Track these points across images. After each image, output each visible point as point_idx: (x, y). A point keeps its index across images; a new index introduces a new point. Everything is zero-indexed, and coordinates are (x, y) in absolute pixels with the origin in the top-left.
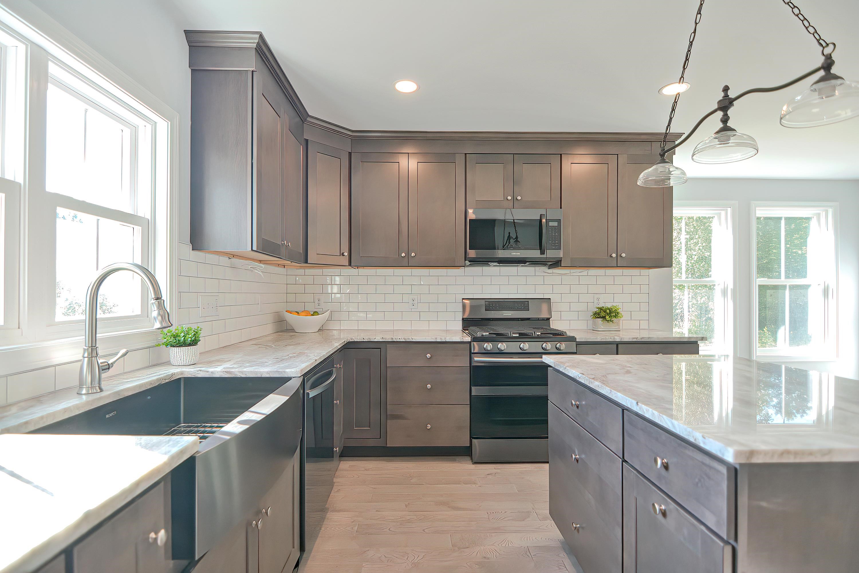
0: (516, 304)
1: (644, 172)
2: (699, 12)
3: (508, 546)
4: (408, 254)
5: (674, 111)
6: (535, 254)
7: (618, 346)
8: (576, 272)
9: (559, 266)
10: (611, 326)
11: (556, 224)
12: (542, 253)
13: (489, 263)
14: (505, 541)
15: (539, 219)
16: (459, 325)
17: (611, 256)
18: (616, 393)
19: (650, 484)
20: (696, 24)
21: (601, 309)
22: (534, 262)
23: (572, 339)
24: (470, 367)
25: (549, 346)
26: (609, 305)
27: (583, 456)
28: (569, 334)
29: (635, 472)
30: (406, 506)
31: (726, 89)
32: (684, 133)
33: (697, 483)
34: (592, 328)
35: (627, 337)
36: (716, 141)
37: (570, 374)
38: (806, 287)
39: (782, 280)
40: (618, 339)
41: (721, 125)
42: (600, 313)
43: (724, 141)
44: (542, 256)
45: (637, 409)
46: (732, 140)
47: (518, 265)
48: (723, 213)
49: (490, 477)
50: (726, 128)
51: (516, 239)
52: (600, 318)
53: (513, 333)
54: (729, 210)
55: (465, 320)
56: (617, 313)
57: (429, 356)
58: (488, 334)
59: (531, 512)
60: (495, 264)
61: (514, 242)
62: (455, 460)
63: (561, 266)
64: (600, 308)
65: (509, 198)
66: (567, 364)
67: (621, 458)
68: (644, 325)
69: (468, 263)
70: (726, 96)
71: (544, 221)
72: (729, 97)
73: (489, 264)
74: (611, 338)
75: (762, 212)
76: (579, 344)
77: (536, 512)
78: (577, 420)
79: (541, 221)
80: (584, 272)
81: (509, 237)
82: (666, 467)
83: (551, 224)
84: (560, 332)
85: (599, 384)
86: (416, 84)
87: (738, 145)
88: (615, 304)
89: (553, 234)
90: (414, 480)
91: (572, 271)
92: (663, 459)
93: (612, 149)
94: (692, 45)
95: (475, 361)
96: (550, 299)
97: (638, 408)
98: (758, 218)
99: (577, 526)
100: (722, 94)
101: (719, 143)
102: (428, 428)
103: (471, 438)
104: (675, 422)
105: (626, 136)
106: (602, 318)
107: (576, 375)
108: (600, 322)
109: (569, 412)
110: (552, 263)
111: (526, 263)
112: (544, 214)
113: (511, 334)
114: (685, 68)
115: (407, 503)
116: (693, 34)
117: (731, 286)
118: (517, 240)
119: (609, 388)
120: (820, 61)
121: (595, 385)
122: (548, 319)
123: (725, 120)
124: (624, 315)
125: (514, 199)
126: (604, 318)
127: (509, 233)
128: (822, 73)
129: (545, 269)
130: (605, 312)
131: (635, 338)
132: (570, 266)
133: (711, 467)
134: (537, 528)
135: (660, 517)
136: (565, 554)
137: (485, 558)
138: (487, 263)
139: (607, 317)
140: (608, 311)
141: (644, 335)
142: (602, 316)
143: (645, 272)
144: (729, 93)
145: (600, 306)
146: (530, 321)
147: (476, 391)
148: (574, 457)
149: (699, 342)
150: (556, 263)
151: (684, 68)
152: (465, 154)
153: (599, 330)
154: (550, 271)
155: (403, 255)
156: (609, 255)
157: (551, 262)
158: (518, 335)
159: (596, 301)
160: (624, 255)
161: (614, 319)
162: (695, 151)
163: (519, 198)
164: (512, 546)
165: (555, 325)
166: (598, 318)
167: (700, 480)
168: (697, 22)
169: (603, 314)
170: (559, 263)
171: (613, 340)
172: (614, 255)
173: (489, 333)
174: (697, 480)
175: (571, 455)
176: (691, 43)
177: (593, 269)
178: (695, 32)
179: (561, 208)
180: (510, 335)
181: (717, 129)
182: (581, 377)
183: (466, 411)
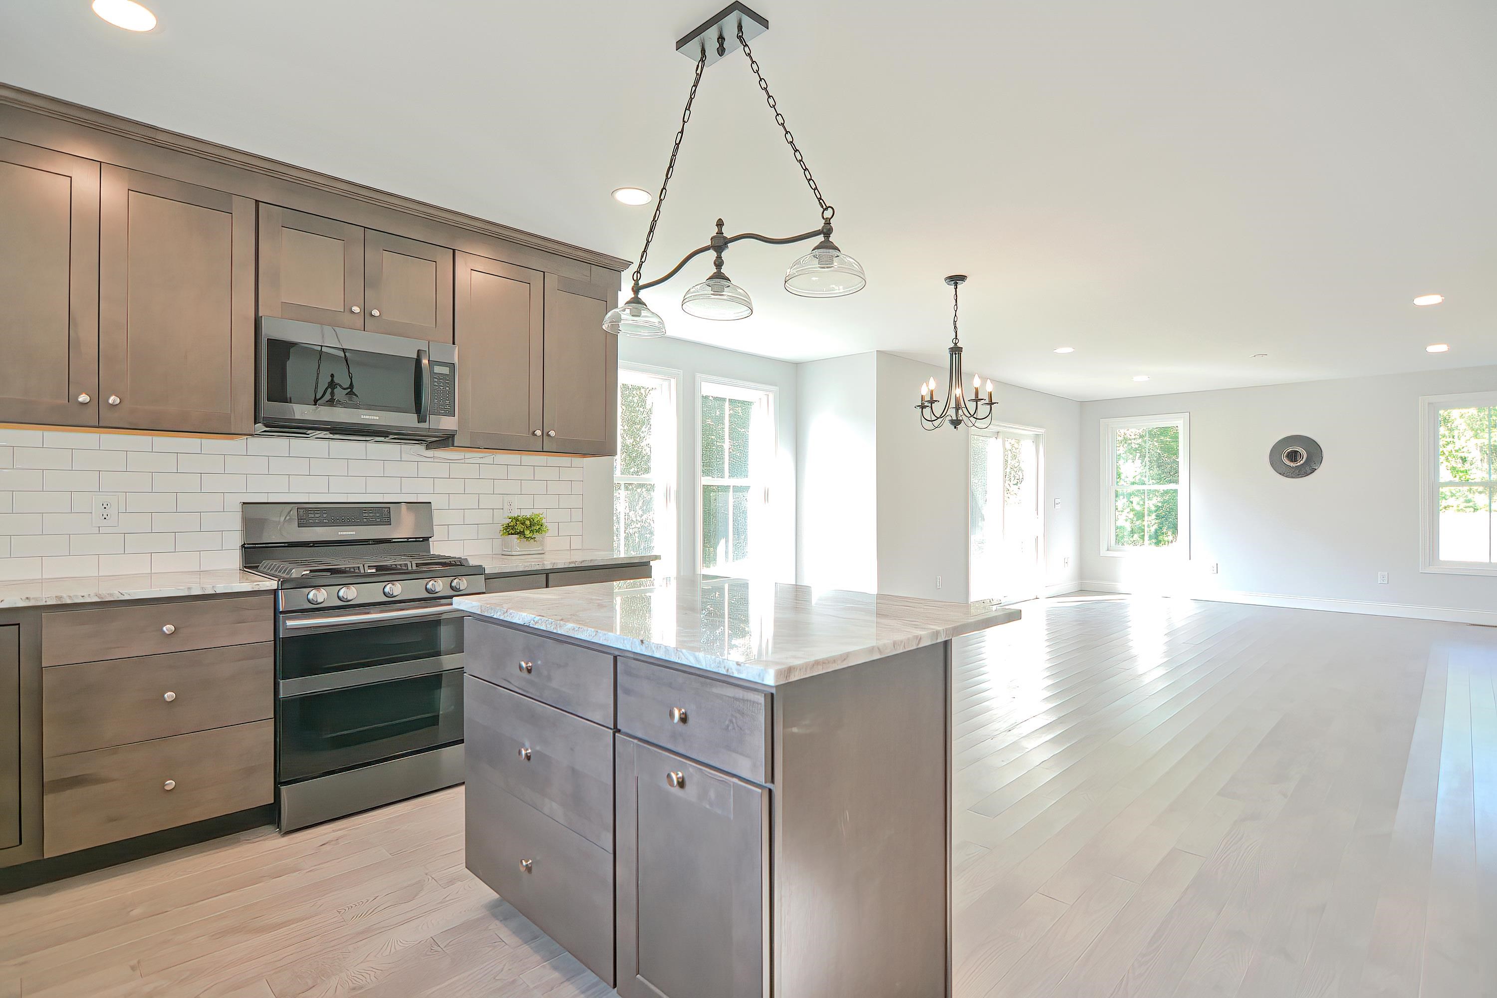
0: (365, 513)
1: (612, 311)
2: (688, 108)
3: (395, 951)
4: (99, 397)
5: (652, 233)
6: (409, 420)
7: (548, 575)
8: (474, 456)
9: (451, 445)
10: (532, 547)
11: (445, 370)
12: (422, 419)
13: (309, 432)
14: (386, 945)
15: (416, 357)
16: (235, 559)
17: (534, 434)
18: (605, 634)
19: (660, 751)
20: (684, 122)
21: (512, 519)
22: (401, 436)
23: (478, 571)
24: (275, 640)
25: (439, 585)
26: (527, 513)
27: (538, 748)
28: (472, 562)
29: (636, 741)
30: (133, 968)
31: (720, 224)
32: (633, 263)
33: (728, 726)
34: (501, 552)
35: (562, 561)
36: (709, 290)
37: (516, 620)
38: (747, 488)
39: (726, 481)
40: (549, 566)
41: (714, 270)
42: (516, 526)
43: (718, 292)
44: (422, 425)
45: (641, 650)
46: (727, 292)
47: (368, 438)
48: (666, 383)
49: (327, 848)
50: (719, 276)
51: (349, 390)
52: (516, 534)
53: (369, 566)
54: (673, 381)
55: (250, 548)
56: (541, 526)
57: (168, 628)
58: (308, 572)
59: (424, 881)
60: (322, 434)
61: (347, 394)
62: (238, 841)
63: (453, 445)
64: (515, 518)
65: (356, 309)
66: (506, 606)
67: (611, 729)
68: (576, 543)
69: (260, 427)
70: (720, 232)
71: (425, 362)
72: (724, 235)
73: (308, 434)
74: (538, 564)
75: (709, 389)
76: (489, 578)
77: (433, 878)
78: (527, 692)
79: (418, 362)
80: (488, 458)
81: (332, 385)
82: (684, 719)
83: (437, 369)
84: (455, 560)
85: (575, 626)
86: (154, 15)
87: (732, 299)
88: (537, 512)
89: (442, 388)
90: (137, 911)
91: (468, 455)
92: (680, 710)
93: (536, 261)
94: (678, 148)
95: (288, 628)
96: (430, 503)
97: (643, 647)
98: (705, 398)
99: (529, 863)
100: (716, 230)
101: (712, 293)
102: (168, 788)
103: (278, 784)
104: (701, 655)
105: (556, 247)
106: (518, 534)
107: (529, 619)
108: (516, 540)
109: (511, 683)
110: (437, 439)
111: (388, 437)
112: (425, 351)
113: (366, 568)
114: (669, 177)
115: (134, 962)
116: (680, 135)
117: (674, 487)
118: (351, 391)
119: (593, 630)
120: (820, 225)
121: (567, 629)
122: (426, 539)
123: (719, 263)
124: (551, 528)
125: (366, 313)
126: (521, 533)
127: (332, 376)
128: (821, 238)
129: (420, 449)
130: (522, 524)
131: (572, 562)
132: (469, 446)
133: (744, 701)
134: (441, 903)
135: (676, 790)
136: (498, 922)
137: (354, 989)
138: (304, 431)
139: (527, 532)
140: (528, 523)
141: (579, 558)
142: (519, 531)
143: (578, 461)
144: (724, 229)
145: (515, 514)
146: (392, 544)
147: (292, 688)
148: (523, 752)
149: (652, 563)
150: (445, 440)
151: (667, 178)
152: (256, 200)
153: (514, 553)
154: (430, 453)
155: (84, 398)
156: (531, 431)
157: (437, 437)
158: (374, 571)
159: (506, 507)
160: (552, 433)
161: (536, 535)
162: (685, 298)
163: (376, 313)
164: (403, 948)
165: (439, 548)
166: (512, 534)
167: (731, 721)
168: (686, 120)
169: (520, 528)
170: (450, 439)
171: (542, 567)
172: (538, 433)
173: (311, 571)
174: (727, 722)
175: (518, 751)
176: (678, 145)
177: (503, 453)
178: (682, 132)
179: (454, 343)
180: (362, 571)
181: (711, 274)
182: (540, 622)
183: (267, 731)
